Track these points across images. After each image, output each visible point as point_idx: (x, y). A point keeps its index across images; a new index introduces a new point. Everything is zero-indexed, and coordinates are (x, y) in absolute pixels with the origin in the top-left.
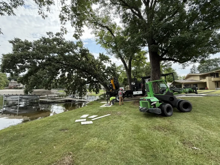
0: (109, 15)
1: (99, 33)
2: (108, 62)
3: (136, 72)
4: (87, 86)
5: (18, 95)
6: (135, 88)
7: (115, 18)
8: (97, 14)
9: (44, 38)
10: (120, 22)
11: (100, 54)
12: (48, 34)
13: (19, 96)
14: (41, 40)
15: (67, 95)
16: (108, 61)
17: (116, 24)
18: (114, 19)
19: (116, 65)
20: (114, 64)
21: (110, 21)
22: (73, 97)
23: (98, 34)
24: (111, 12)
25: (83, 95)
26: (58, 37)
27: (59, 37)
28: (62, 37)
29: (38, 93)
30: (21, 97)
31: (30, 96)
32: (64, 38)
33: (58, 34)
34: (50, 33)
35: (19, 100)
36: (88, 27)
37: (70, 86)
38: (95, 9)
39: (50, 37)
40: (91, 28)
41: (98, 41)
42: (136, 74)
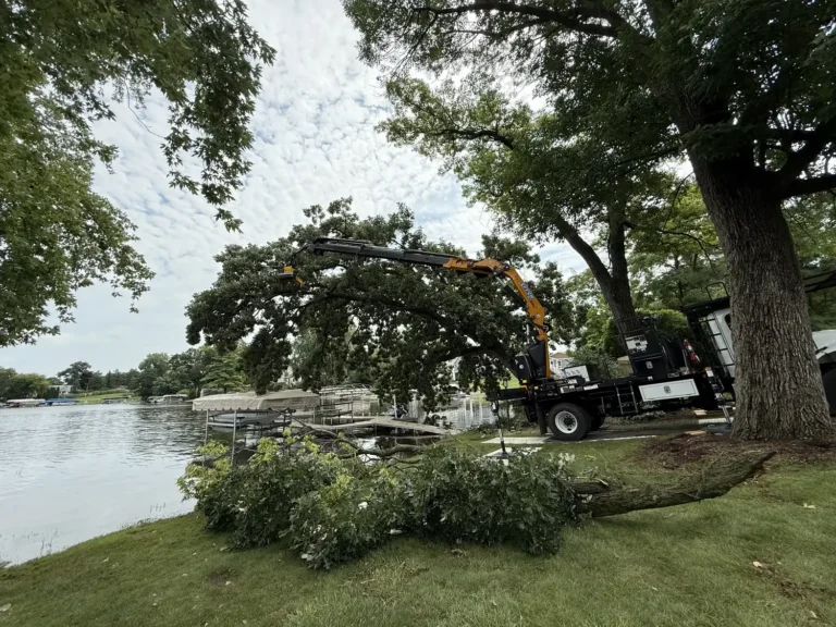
0: (493, 86)
1: (469, 165)
2: (526, 265)
3: (680, 286)
4: (451, 367)
5: (233, 412)
6: (649, 365)
7: (518, 89)
8: (448, 101)
9: (298, 229)
10: (536, 93)
11: (485, 237)
12: (309, 216)
13: (234, 415)
14: (292, 239)
15: (381, 405)
16: (524, 262)
17: (525, 108)
18: (515, 94)
19: (558, 270)
20: (553, 267)
21: (502, 107)
22: (399, 416)
23: (466, 168)
24: (501, 74)
25: (439, 405)
26: (336, 215)
27: (340, 215)
28: (348, 212)
29: (279, 404)
30: (240, 418)
31: (262, 416)
32: (355, 215)
33: (334, 207)
34: (314, 209)
35: (234, 425)
36: (426, 154)
37: (389, 375)
38: (439, 87)
39: (315, 222)
40: (438, 155)
41: (474, 194)
42: (681, 296)
